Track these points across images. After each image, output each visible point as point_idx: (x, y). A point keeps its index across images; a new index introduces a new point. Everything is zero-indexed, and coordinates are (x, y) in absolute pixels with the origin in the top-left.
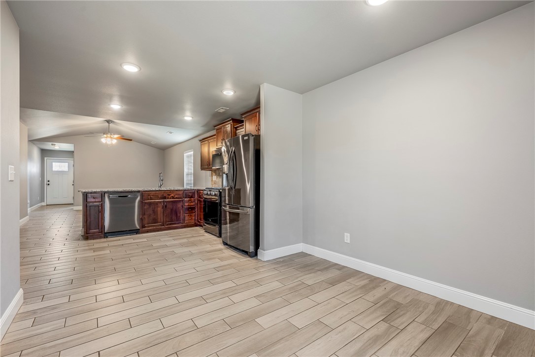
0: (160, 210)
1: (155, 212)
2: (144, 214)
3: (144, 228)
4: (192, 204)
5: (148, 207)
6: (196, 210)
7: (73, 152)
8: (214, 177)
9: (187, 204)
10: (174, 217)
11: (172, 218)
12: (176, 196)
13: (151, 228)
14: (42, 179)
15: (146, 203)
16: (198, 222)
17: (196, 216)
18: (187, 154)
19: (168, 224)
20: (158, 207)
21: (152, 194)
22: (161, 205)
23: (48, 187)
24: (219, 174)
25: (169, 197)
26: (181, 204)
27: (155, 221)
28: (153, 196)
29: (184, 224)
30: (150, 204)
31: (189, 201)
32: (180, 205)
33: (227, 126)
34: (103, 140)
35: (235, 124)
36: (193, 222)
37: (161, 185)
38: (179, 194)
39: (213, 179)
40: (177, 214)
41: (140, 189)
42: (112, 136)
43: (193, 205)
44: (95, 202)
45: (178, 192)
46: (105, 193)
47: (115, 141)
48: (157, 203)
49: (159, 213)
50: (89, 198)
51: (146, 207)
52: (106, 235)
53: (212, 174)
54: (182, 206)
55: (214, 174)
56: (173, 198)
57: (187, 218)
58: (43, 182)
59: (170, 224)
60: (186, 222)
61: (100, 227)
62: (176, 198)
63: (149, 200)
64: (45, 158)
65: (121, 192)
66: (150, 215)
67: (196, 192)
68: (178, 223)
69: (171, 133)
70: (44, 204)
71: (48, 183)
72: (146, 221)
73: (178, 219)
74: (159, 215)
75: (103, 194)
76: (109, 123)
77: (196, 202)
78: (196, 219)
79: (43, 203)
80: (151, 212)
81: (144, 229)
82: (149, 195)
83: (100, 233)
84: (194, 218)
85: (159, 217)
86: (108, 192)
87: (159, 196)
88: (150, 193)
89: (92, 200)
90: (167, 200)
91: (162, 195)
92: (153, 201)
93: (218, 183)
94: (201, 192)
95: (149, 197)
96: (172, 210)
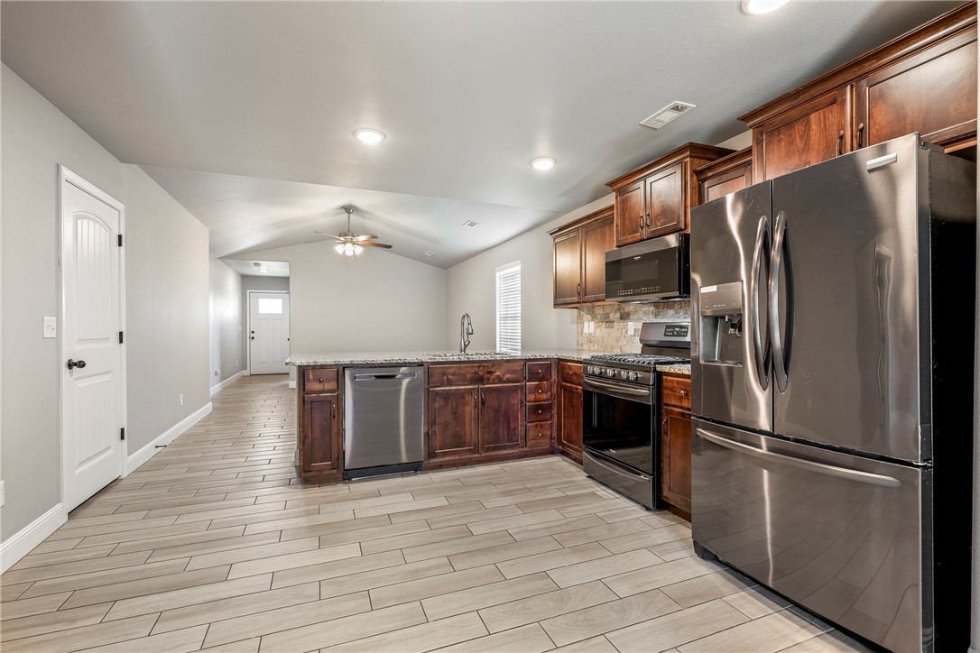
0: (469, 411)
1: (458, 417)
2: (431, 423)
3: (434, 457)
4: (544, 396)
5: (442, 403)
6: (555, 411)
7: (288, 278)
8: (586, 324)
9: (531, 397)
10: (502, 432)
11: (496, 432)
12: (507, 376)
13: (448, 458)
14: (242, 330)
15: (437, 393)
16: (560, 443)
17: (555, 427)
18: (503, 273)
19: (488, 450)
20: (464, 404)
21: (451, 371)
22: (471, 400)
23: (253, 342)
24: (607, 316)
25: (492, 377)
26: (519, 395)
27: (458, 441)
28: (453, 374)
29: (525, 449)
30: (446, 396)
31: (537, 387)
32: (516, 399)
33: (636, 186)
34: (339, 249)
35: (696, 160)
36: (546, 444)
37: (465, 346)
38: (514, 371)
39: (586, 330)
40: (509, 423)
41: (425, 359)
42: (355, 240)
43: (547, 400)
44: (324, 391)
45: (511, 366)
46: (345, 367)
47: (359, 250)
48: (461, 395)
49: (467, 420)
50: (309, 380)
51: (437, 405)
52: (347, 476)
53: (580, 318)
54: (521, 403)
55: (587, 317)
56: (500, 380)
57: (531, 434)
58: (246, 334)
59: (494, 449)
60: (529, 444)
61: (334, 456)
62: (508, 381)
63: (443, 386)
64: (248, 291)
65: (381, 366)
66: (446, 426)
67: (553, 365)
68: (511, 447)
69: (472, 224)
70: (246, 373)
71: (252, 335)
72: (437, 441)
73: (511, 436)
74: (467, 425)
75: (340, 370)
76: (349, 213)
77: (554, 390)
78: (555, 435)
79: (244, 371)
80: (450, 418)
81: (432, 461)
82: (444, 374)
83: (335, 471)
84: (549, 433)
85: (468, 431)
86: (351, 366)
87: (469, 376)
88: (447, 368)
89: (317, 386)
90: (487, 386)
91: (476, 373)
92: (454, 388)
93: (603, 341)
94: (570, 367)
95: (445, 378)
96: (497, 411)
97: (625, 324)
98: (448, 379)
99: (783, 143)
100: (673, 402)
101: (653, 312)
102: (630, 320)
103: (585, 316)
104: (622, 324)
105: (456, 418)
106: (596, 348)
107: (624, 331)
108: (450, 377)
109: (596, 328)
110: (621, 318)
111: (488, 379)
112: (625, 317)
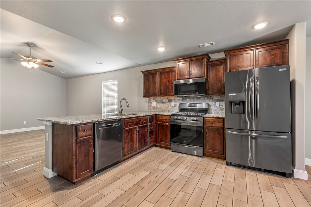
0: (135, 136)
2: (124, 143)
4: (152, 127)
6: (154, 132)
8: (153, 103)
9: (150, 128)
10: (143, 142)
13: (129, 156)
15: (126, 131)
17: (154, 137)
18: (105, 83)
20: (133, 133)
21: (130, 121)
22: (135, 132)
24: (162, 100)
26: (147, 128)
27: (132, 149)
28: (131, 123)
29: (148, 147)
30: (129, 131)
31: (151, 125)
32: (146, 130)
36: (152, 144)
38: (145, 120)
39: (152, 105)
40: (144, 139)
41: (123, 117)
43: (153, 129)
44: (86, 136)
45: (145, 118)
46: (95, 123)
49: (134, 139)
50: (79, 131)
51: (126, 135)
53: (149, 101)
56: (142, 123)
59: (141, 149)
60: (149, 145)
61: (91, 167)
62: (144, 123)
63: (128, 127)
66: (128, 143)
67: (154, 117)
68: (145, 147)
72: (126, 150)
73: (145, 142)
74: (134, 142)
76: (30, 47)
77: (154, 125)
78: (154, 140)
80: (129, 139)
81: (124, 158)
82: (128, 122)
83: (90, 174)
85: (134, 144)
87: (135, 123)
88: (129, 120)
89: (83, 134)
90: (139, 126)
91: (137, 121)
92: (131, 128)
93: (160, 108)
94: (159, 117)
95: (128, 124)
96: (142, 135)
97: (170, 103)
98: (129, 124)
99: (236, 60)
100: (209, 125)
101: (181, 100)
102: (172, 102)
103: (152, 100)
104: (169, 103)
105: (131, 139)
106: (157, 110)
107: (170, 105)
108: (130, 124)
109: (157, 104)
110: (168, 101)
111: (140, 123)
112: (170, 101)
